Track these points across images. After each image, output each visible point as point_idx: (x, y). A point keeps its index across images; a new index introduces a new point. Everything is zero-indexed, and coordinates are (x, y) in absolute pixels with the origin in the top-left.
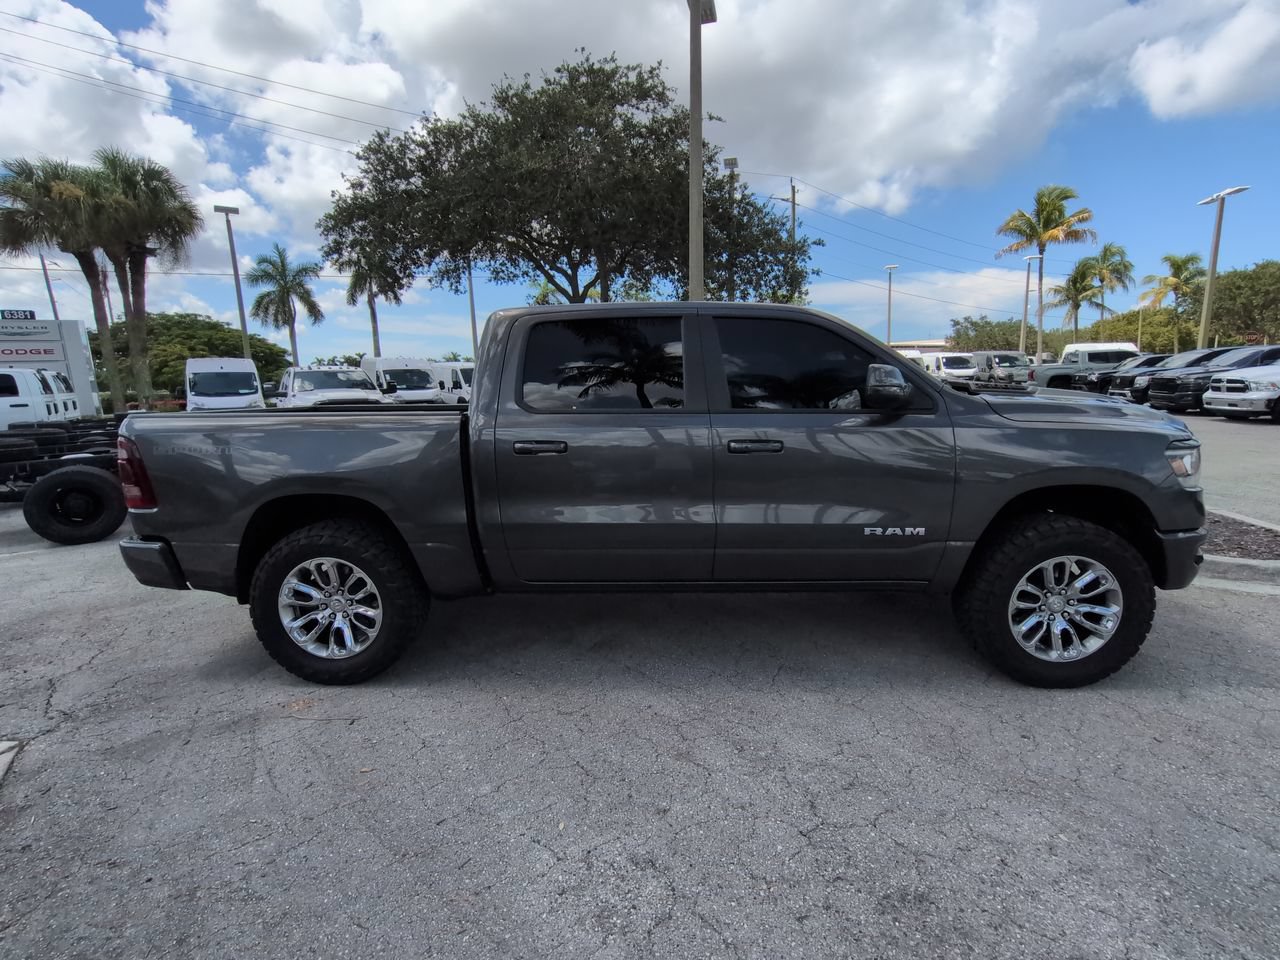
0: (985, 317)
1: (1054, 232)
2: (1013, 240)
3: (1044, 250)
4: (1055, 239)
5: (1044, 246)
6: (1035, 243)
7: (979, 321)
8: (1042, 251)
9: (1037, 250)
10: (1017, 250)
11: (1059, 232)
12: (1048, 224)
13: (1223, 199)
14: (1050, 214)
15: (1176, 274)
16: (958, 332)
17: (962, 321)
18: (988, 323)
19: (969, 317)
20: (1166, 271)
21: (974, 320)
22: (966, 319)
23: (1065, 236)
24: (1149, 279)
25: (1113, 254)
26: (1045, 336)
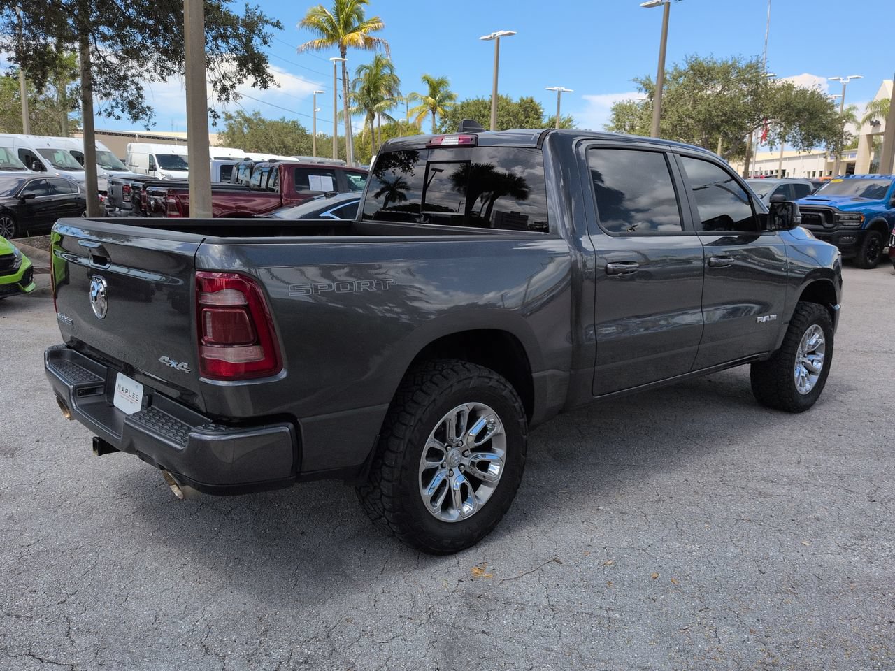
0: (259, 113)
1: (354, 36)
2: (316, 38)
3: (345, 53)
4: (356, 43)
5: (345, 48)
6: (336, 46)
7: (253, 117)
8: (343, 55)
9: (338, 52)
10: (319, 48)
11: (358, 37)
12: (348, 27)
13: (498, 39)
14: (349, 16)
15: (433, 95)
16: (230, 127)
17: (234, 115)
18: (263, 121)
19: (242, 112)
20: (425, 90)
21: (247, 116)
22: (239, 113)
23: (365, 43)
24: (414, 97)
25: (384, 66)
26: (318, 140)
